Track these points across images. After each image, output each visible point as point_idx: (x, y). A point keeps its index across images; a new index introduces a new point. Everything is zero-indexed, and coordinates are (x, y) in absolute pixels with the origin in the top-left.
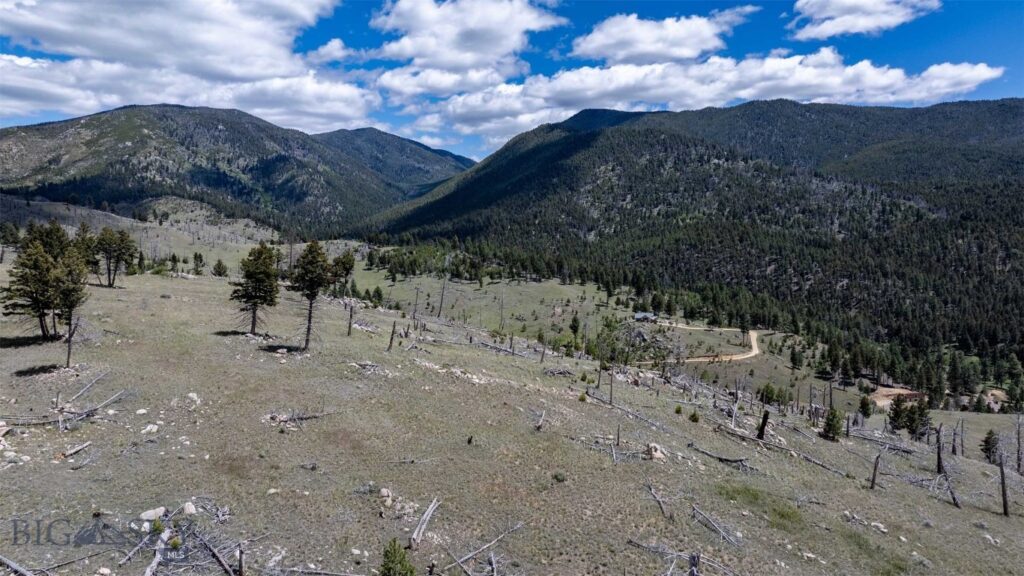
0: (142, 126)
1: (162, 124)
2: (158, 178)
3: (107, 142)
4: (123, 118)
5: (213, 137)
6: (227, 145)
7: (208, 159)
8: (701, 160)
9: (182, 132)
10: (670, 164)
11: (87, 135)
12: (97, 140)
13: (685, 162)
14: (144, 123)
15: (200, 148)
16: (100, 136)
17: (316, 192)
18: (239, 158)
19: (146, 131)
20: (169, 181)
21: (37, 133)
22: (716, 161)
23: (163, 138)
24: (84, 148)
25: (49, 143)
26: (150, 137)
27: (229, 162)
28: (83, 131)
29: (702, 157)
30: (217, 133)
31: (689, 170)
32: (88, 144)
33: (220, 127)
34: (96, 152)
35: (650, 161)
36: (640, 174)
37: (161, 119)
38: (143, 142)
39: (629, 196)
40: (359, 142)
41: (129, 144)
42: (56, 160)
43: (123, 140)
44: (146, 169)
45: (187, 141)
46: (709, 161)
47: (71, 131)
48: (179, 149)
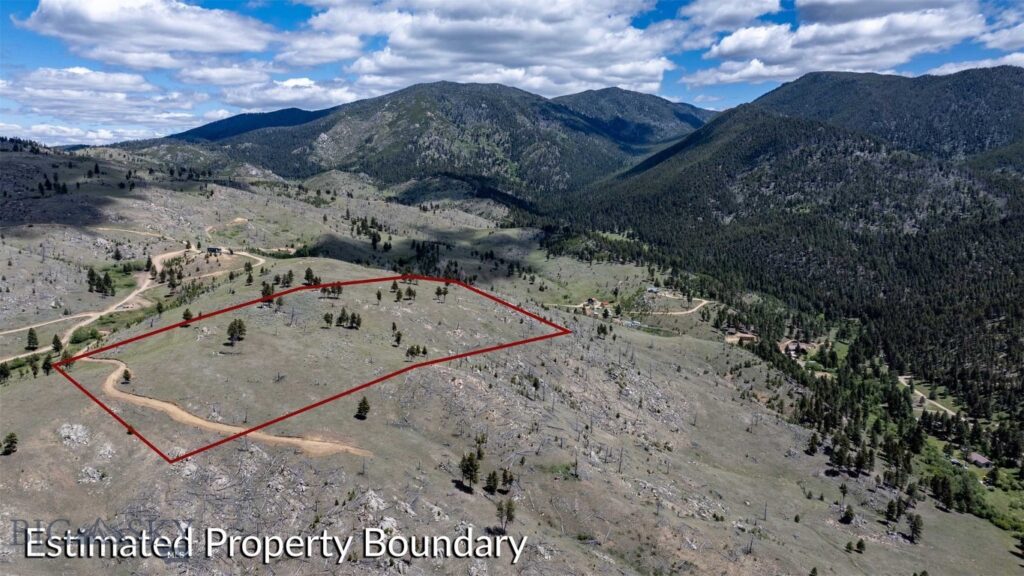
0: (427, 109)
1: (441, 105)
2: (437, 156)
3: (403, 123)
4: (413, 102)
5: (477, 114)
6: (487, 122)
7: (472, 135)
8: (845, 152)
9: (454, 112)
10: (819, 154)
11: (390, 116)
12: (396, 122)
13: (831, 154)
14: (428, 105)
15: (468, 125)
16: (400, 117)
17: (550, 163)
18: (494, 133)
19: (429, 113)
20: (444, 157)
21: (357, 116)
22: (858, 153)
23: (441, 118)
24: (388, 129)
25: (365, 125)
26: (431, 119)
27: (488, 136)
28: (386, 113)
29: (846, 150)
30: (480, 111)
31: (833, 160)
32: (390, 125)
33: (483, 105)
34: (396, 132)
35: (802, 152)
36: (789, 165)
37: (439, 101)
38: (426, 124)
39: (773, 184)
40: (602, 102)
41: (417, 125)
42: (369, 140)
43: (413, 123)
44: (428, 148)
45: (458, 120)
46: (852, 152)
47: (379, 113)
48: (452, 128)
